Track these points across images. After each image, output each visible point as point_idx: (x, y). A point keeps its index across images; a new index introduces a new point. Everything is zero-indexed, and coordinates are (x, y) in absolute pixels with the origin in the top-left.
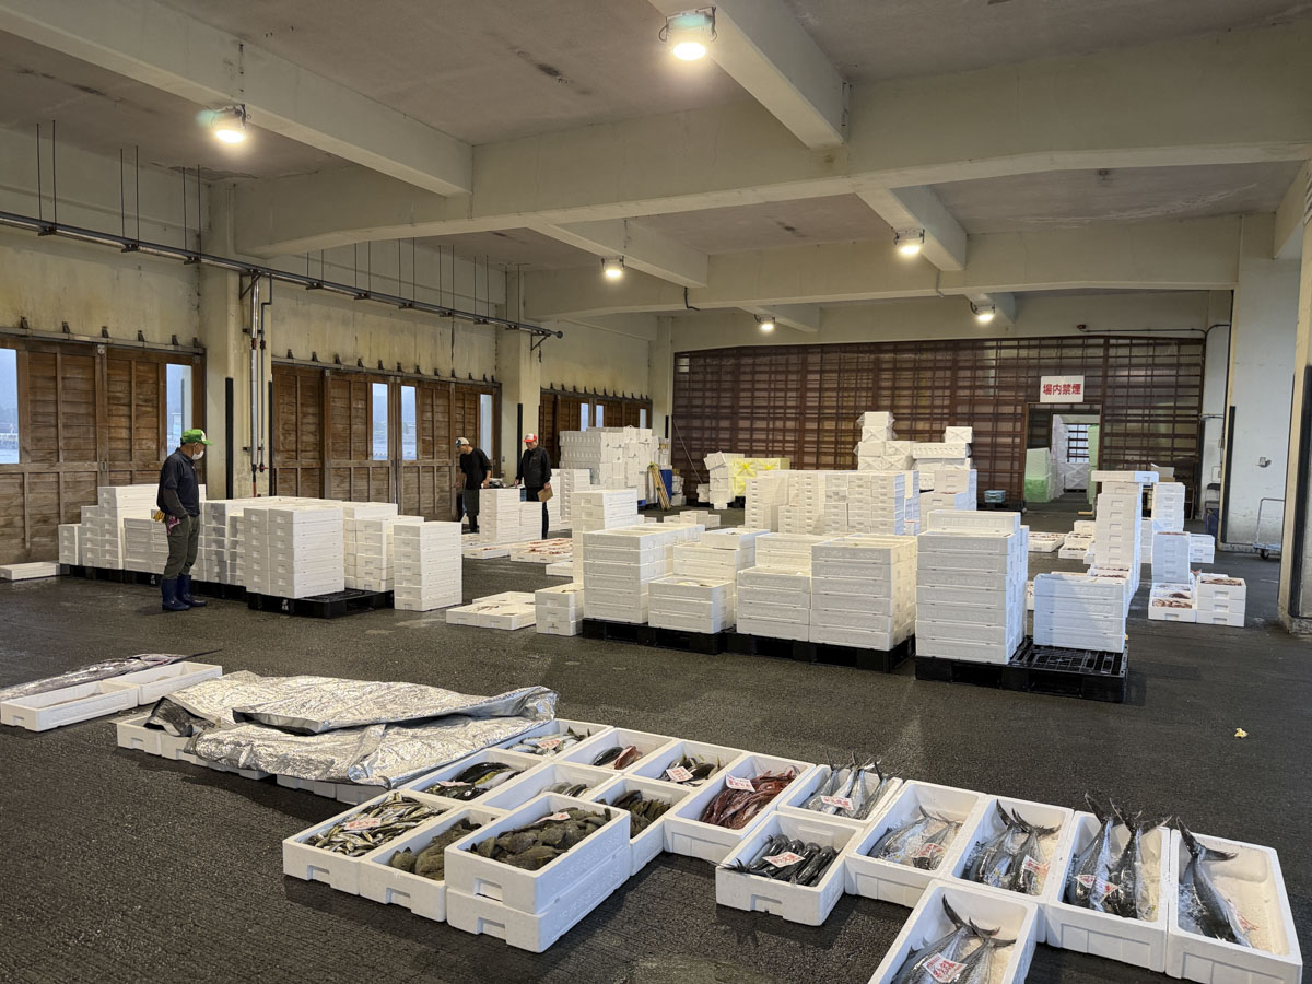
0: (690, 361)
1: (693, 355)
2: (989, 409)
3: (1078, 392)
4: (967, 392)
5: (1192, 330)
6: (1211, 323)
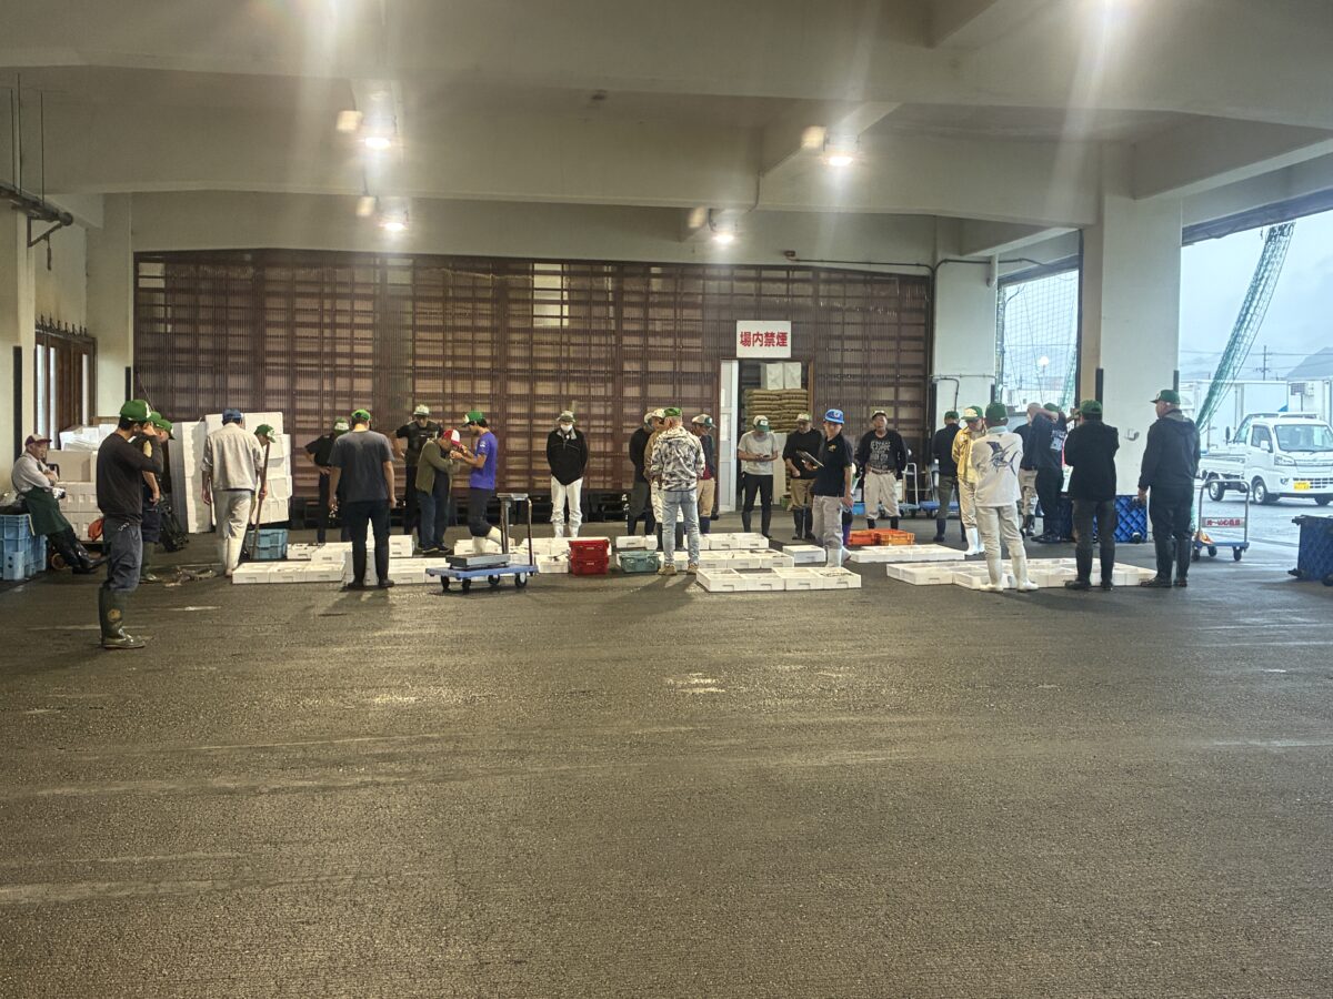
0: (166, 268)
1: (171, 259)
2: (667, 366)
3: (784, 344)
4: (636, 340)
5: (918, 265)
6: (940, 258)
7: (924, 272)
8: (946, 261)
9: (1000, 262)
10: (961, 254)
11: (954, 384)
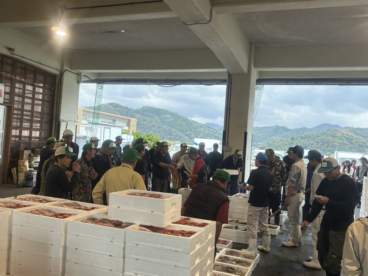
3: (1, 96)
5: (56, 69)
6: (65, 68)
7: (58, 73)
8: (66, 70)
9: (83, 76)
10: (71, 69)
11: (66, 123)
